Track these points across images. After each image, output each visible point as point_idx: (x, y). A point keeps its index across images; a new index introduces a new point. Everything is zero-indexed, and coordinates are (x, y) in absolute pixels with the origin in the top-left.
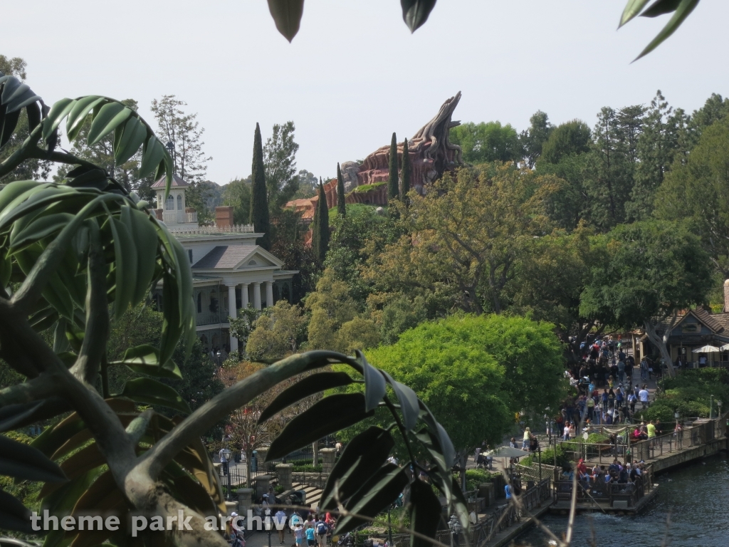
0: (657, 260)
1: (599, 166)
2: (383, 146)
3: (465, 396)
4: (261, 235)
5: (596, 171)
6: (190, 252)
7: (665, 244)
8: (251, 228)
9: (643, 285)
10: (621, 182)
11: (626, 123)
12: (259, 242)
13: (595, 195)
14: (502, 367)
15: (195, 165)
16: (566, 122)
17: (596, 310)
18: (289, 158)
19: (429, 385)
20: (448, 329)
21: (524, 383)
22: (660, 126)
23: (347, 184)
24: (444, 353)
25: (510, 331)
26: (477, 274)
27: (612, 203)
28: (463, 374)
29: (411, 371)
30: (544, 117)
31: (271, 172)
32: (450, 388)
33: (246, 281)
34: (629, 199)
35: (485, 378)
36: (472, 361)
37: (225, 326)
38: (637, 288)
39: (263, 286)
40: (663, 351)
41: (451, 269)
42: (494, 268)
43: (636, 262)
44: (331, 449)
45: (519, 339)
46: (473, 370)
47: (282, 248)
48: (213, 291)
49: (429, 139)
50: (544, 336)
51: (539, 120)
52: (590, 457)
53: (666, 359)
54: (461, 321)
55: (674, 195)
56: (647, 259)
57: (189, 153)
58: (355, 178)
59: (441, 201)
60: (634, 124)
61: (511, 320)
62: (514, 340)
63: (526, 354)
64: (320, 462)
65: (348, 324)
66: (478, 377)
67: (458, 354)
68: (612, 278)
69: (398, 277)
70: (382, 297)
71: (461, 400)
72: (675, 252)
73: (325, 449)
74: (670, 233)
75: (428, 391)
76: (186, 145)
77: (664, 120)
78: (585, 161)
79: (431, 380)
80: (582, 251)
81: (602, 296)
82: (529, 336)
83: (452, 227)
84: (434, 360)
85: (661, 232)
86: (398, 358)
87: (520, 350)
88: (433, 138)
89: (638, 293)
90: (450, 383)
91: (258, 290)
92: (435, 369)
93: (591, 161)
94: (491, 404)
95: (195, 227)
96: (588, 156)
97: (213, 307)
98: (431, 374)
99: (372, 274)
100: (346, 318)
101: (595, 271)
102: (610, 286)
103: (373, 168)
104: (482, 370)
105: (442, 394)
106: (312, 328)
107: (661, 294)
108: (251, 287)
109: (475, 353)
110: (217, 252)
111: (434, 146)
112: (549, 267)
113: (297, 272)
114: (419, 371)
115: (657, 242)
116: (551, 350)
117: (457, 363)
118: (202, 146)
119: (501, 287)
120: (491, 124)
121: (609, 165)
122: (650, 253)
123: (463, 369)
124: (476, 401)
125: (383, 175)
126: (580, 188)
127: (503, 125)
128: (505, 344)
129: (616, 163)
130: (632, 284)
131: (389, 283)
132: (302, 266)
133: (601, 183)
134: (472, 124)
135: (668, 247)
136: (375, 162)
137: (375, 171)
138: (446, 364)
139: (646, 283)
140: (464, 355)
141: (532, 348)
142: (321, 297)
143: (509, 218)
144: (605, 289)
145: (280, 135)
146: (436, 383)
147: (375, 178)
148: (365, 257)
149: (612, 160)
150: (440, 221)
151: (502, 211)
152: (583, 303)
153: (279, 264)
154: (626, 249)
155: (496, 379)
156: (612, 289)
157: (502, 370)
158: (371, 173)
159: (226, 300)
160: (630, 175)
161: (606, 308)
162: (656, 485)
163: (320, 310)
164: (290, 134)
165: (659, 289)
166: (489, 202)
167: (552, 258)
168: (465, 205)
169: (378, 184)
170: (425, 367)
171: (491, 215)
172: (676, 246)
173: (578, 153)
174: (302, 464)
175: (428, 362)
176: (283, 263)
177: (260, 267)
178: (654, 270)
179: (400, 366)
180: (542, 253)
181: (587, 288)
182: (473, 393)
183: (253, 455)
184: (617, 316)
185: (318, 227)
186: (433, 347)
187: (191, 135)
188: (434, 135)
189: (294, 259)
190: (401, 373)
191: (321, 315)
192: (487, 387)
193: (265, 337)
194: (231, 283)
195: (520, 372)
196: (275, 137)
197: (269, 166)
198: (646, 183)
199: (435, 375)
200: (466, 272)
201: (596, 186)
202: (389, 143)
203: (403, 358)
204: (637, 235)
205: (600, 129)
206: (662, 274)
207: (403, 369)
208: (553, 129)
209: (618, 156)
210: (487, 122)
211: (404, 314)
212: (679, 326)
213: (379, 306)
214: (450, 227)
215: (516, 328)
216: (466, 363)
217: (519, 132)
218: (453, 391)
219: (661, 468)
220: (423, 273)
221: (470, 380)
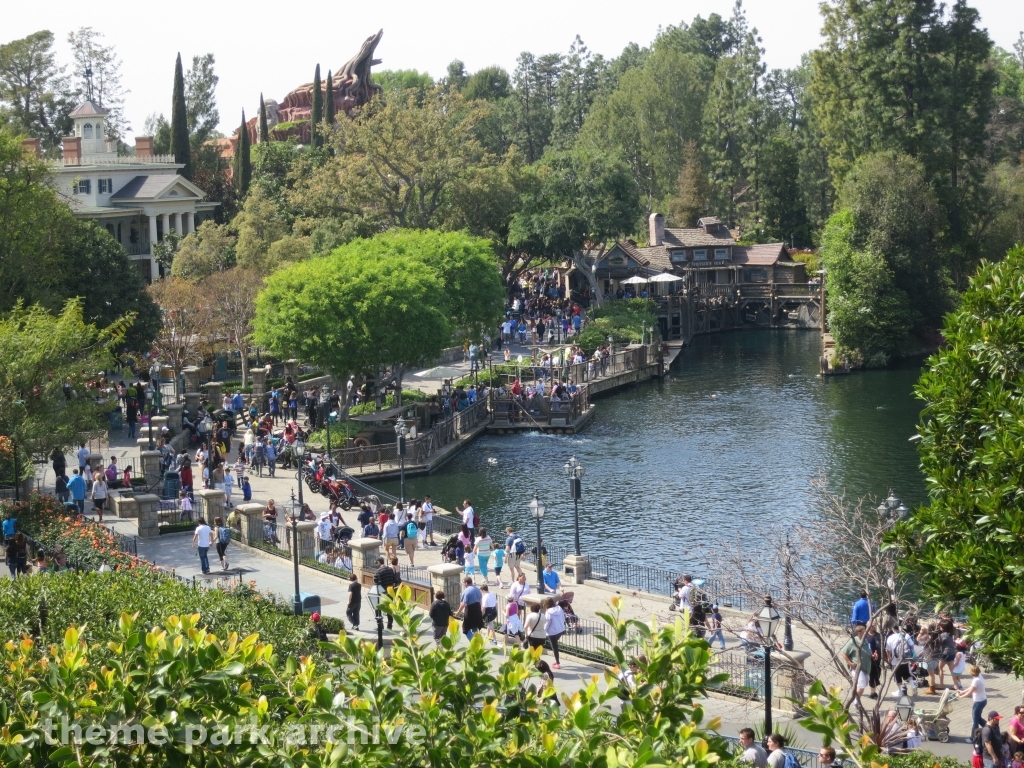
0: (587, 187)
1: (518, 110)
2: (303, 83)
3: (404, 307)
4: (182, 166)
5: (515, 115)
6: (110, 181)
7: (595, 173)
8: (171, 158)
9: (574, 212)
10: (540, 127)
11: (545, 71)
12: (179, 171)
13: (514, 139)
14: (442, 279)
15: (113, 98)
16: (484, 68)
17: (525, 238)
18: (209, 91)
19: (367, 295)
20: (383, 243)
21: (462, 299)
22: (579, 71)
23: (269, 122)
24: (381, 263)
25: (447, 245)
26: (407, 199)
27: (531, 148)
28: (402, 284)
29: (347, 281)
30: (461, 65)
31: (190, 105)
32: (389, 298)
33: (168, 211)
34: (548, 143)
35: (424, 289)
36: (411, 272)
37: (146, 257)
38: (567, 215)
39: (185, 217)
40: (592, 280)
41: (380, 193)
42: (423, 193)
43: (566, 191)
44: (261, 370)
45: (456, 254)
46: (412, 281)
47: (203, 179)
48: (134, 222)
49: (350, 77)
50: (482, 251)
51: (457, 70)
52: (523, 380)
53: (596, 288)
54: (396, 236)
55: (598, 134)
56: (578, 186)
57: (107, 85)
58: (275, 116)
59: (370, 122)
60: (551, 72)
61: (447, 235)
62: (451, 255)
63: (463, 268)
64: (250, 383)
65: (277, 243)
66: (417, 289)
67: (396, 265)
68: (541, 206)
69: (326, 202)
70: (310, 222)
71: (399, 311)
72: (606, 180)
73: (256, 370)
74: (600, 161)
75: (366, 302)
76: (104, 78)
77: (584, 65)
78: (503, 105)
79: (369, 290)
80: (513, 176)
81: (532, 224)
82: (467, 250)
83: (382, 150)
84: (372, 270)
85: (591, 160)
86: (333, 268)
87: (458, 265)
88: (355, 76)
89: (569, 220)
90: (389, 293)
91: (179, 221)
92: (373, 279)
93: (510, 105)
94: (430, 316)
95: (114, 157)
96: (507, 101)
97: (133, 238)
98: (368, 285)
99: (299, 198)
100: (273, 238)
101: (524, 198)
102: (541, 213)
103: (293, 106)
104: (421, 281)
105: (380, 304)
106: (241, 248)
107: (592, 222)
108: (172, 218)
109: (414, 264)
110: (137, 182)
111: (356, 84)
112: (481, 191)
113: (219, 204)
114: (356, 281)
115: (588, 170)
116: (489, 266)
117: (396, 273)
118: (120, 79)
119: (431, 213)
120: (409, 71)
121: (528, 110)
122: (580, 180)
123: (402, 280)
124: (416, 312)
125: (304, 113)
126: (500, 133)
127: (421, 73)
128: (442, 258)
129: (535, 108)
130: (562, 212)
131: (317, 207)
132: (225, 198)
133: (520, 128)
134: (390, 72)
135: (599, 174)
136: (296, 100)
137: (296, 109)
138: (384, 274)
139: (577, 211)
140: (402, 267)
141: (469, 262)
142: (249, 217)
143: (440, 141)
144: (534, 217)
145: (200, 66)
146: (374, 293)
147: (296, 116)
148: (291, 182)
149: (531, 105)
150: (370, 143)
151: (433, 134)
152: (512, 232)
153: (201, 195)
154: (557, 176)
155: (435, 290)
156: (542, 217)
157: (442, 282)
158: (291, 111)
159: (147, 232)
160: (549, 120)
161: (535, 236)
162: (592, 405)
163: (249, 229)
164: (210, 67)
165: (589, 217)
166: (419, 125)
167: (484, 182)
168: (396, 126)
169: (298, 122)
170: (362, 277)
171: (422, 137)
172: (607, 174)
173: (497, 99)
174: (232, 385)
175: (365, 272)
176: (205, 194)
177: (181, 197)
178: (585, 197)
179: (336, 276)
180: (473, 177)
181: (515, 216)
182: (412, 304)
183: (181, 377)
184: (547, 244)
185: (240, 158)
186: (369, 258)
187: (108, 67)
188: (356, 73)
189: (216, 191)
190: (337, 283)
191: (250, 234)
192: (426, 299)
193: (191, 258)
194: (152, 213)
195: (458, 287)
196: (195, 69)
197: (189, 98)
198: (564, 128)
199: (374, 284)
200: (396, 198)
201: (516, 130)
202: (311, 80)
203: (339, 269)
204: (567, 163)
205: (520, 74)
206: (593, 201)
207: (339, 280)
208: (469, 77)
209: (538, 101)
210: (404, 69)
211: (334, 237)
212: (606, 258)
213: (307, 233)
214: (380, 150)
215: (453, 243)
216: (405, 274)
217: (436, 80)
218: (391, 302)
219: (595, 391)
220: (353, 195)
221: (408, 291)
